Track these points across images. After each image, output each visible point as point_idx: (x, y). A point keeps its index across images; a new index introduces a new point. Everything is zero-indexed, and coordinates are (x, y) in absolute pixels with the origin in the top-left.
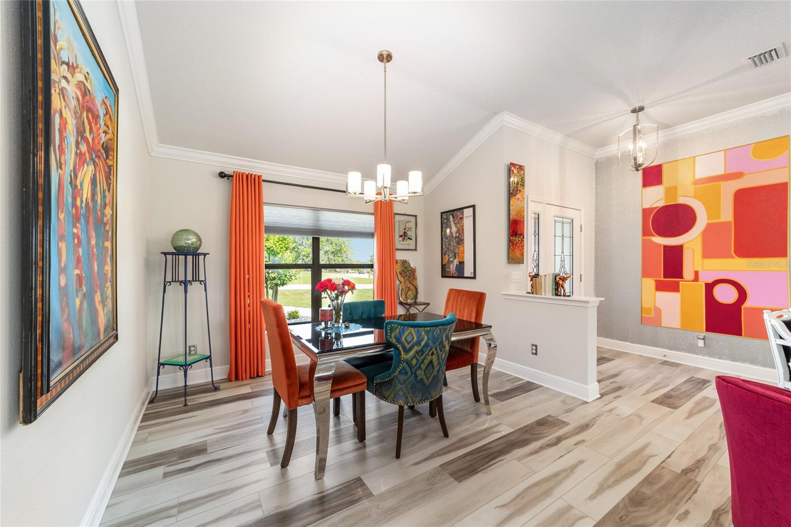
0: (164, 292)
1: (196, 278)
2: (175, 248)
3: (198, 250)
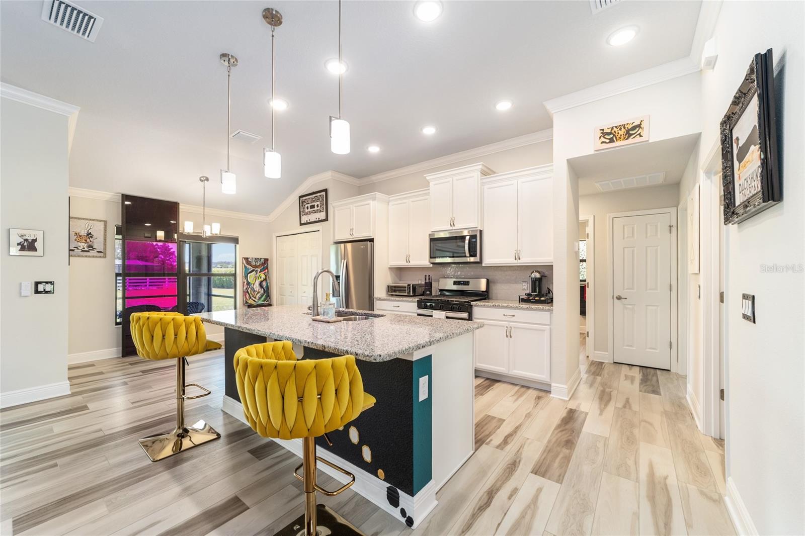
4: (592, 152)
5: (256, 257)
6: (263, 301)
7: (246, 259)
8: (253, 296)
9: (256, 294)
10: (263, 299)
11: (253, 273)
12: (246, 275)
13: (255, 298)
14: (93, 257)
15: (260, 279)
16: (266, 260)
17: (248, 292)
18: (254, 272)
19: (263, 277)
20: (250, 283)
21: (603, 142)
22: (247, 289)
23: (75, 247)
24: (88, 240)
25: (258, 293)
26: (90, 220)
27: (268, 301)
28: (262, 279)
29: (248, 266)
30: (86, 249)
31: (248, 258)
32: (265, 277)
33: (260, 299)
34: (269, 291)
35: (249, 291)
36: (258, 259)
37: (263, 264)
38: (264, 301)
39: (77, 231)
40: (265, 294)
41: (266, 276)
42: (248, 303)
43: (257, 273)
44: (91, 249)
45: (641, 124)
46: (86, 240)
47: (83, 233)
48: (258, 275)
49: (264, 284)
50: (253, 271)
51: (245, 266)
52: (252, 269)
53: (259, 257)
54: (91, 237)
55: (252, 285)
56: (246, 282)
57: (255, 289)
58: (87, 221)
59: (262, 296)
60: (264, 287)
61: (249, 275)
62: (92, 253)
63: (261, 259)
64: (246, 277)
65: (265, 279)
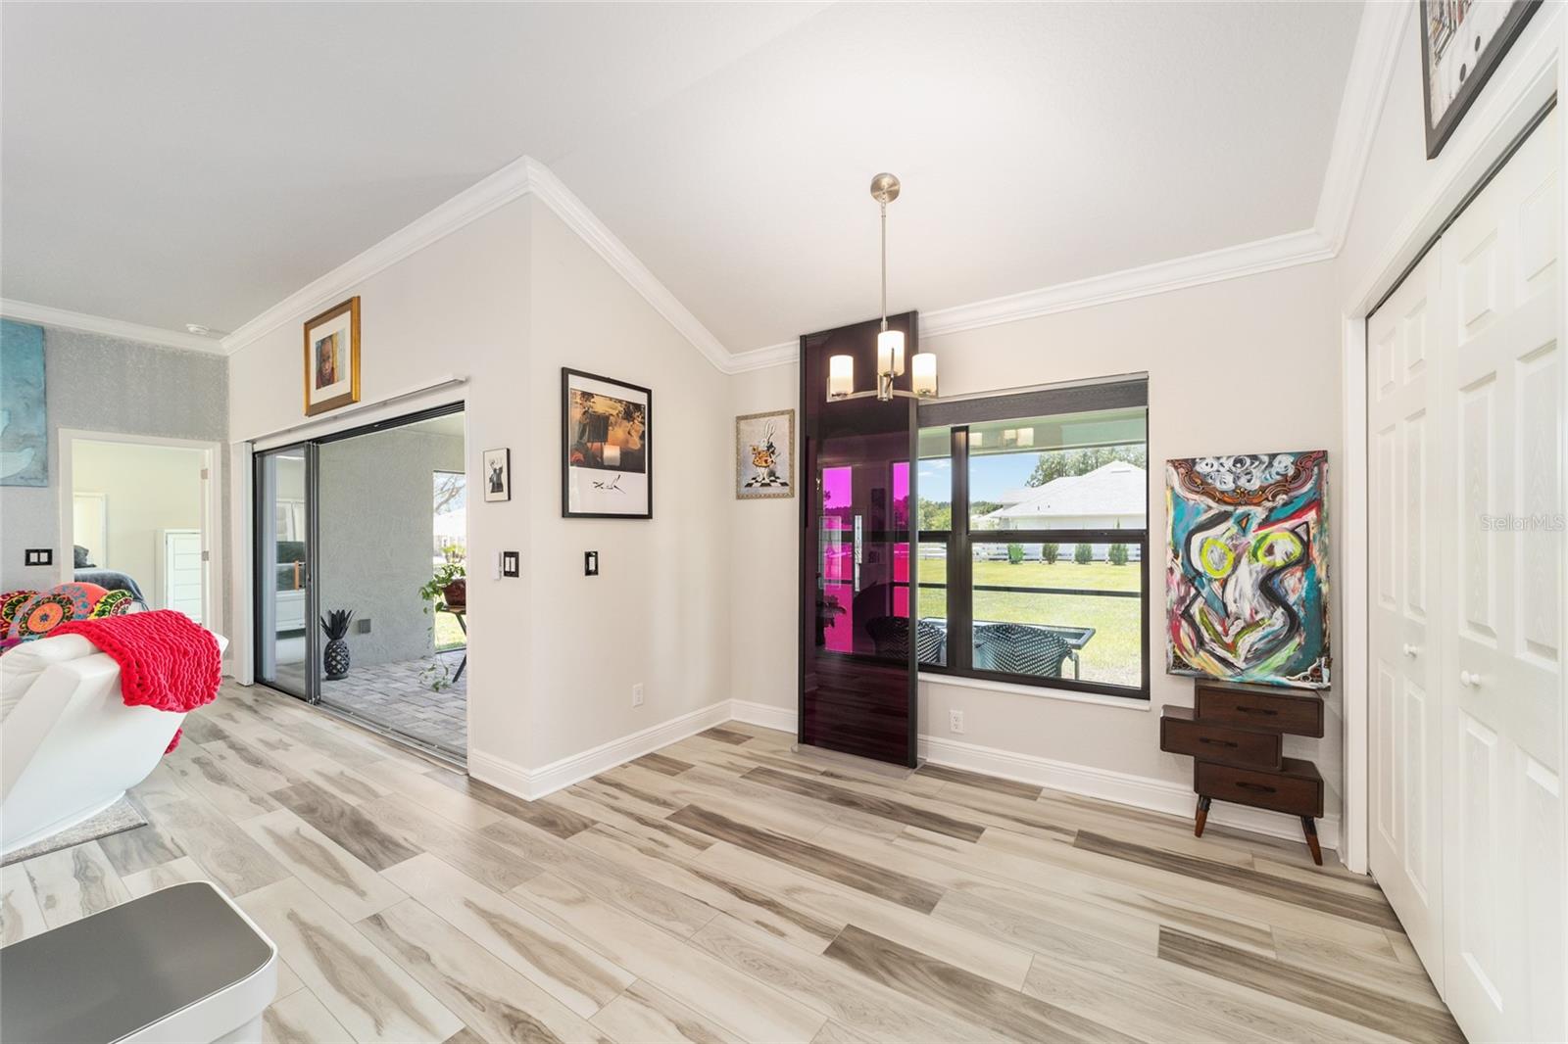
5: (1243, 451)
6: (1277, 670)
7: (1187, 467)
8: (1217, 638)
9: (1233, 630)
10: (1280, 658)
11: (1223, 527)
12: (1183, 538)
13: (1231, 648)
14: (775, 496)
15: (1264, 561)
16: (1311, 463)
17: (1187, 615)
18: (1230, 523)
19: (1285, 544)
20: (1199, 574)
22: (1182, 600)
23: (754, 479)
24: (769, 460)
25: (1252, 625)
26: (773, 414)
27: (1316, 675)
28: (1279, 560)
29: (1194, 498)
30: (767, 481)
31: (1193, 461)
32: (1296, 549)
33: (1258, 656)
34: (1330, 625)
35: (1195, 610)
36: (1254, 458)
37: (1286, 484)
38: (1291, 672)
39: (755, 443)
40: (1297, 640)
41: (1306, 545)
42: (1186, 666)
43: (1244, 530)
44: (772, 478)
46: (766, 461)
47: (763, 447)
48: (1252, 538)
49: (1294, 586)
50: (1221, 518)
51: (1176, 497)
52: (1217, 508)
53: (1262, 449)
54: (773, 452)
55: (1216, 585)
56: (1178, 572)
57: (1232, 608)
58: (767, 419)
59: (1275, 644)
60: (1292, 599)
61: (1196, 539)
62: (776, 488)
63: (1273, 457)
64: (1182, 548)
65: (1304, 561)
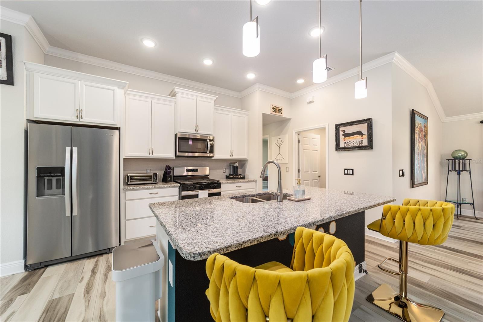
0: (448, 174)
1: (464, 169)
2: (453, 157)
3: (465, 158)
4: (269, 114)
21: (273, 111)
45: (281, 109)
